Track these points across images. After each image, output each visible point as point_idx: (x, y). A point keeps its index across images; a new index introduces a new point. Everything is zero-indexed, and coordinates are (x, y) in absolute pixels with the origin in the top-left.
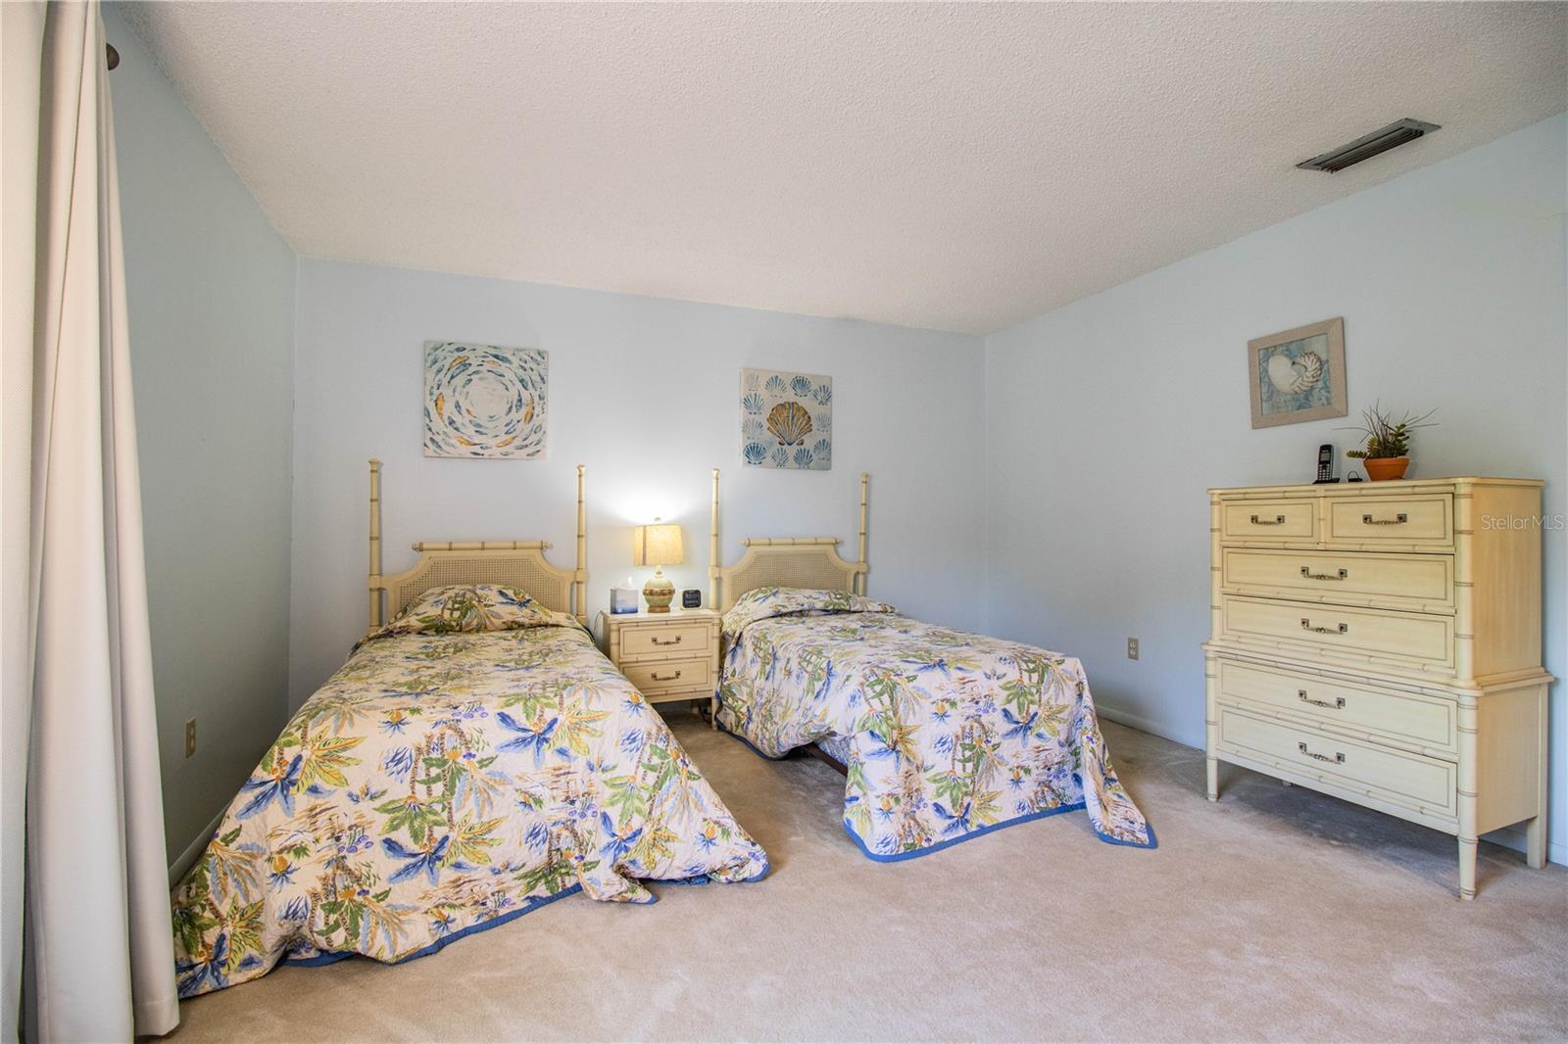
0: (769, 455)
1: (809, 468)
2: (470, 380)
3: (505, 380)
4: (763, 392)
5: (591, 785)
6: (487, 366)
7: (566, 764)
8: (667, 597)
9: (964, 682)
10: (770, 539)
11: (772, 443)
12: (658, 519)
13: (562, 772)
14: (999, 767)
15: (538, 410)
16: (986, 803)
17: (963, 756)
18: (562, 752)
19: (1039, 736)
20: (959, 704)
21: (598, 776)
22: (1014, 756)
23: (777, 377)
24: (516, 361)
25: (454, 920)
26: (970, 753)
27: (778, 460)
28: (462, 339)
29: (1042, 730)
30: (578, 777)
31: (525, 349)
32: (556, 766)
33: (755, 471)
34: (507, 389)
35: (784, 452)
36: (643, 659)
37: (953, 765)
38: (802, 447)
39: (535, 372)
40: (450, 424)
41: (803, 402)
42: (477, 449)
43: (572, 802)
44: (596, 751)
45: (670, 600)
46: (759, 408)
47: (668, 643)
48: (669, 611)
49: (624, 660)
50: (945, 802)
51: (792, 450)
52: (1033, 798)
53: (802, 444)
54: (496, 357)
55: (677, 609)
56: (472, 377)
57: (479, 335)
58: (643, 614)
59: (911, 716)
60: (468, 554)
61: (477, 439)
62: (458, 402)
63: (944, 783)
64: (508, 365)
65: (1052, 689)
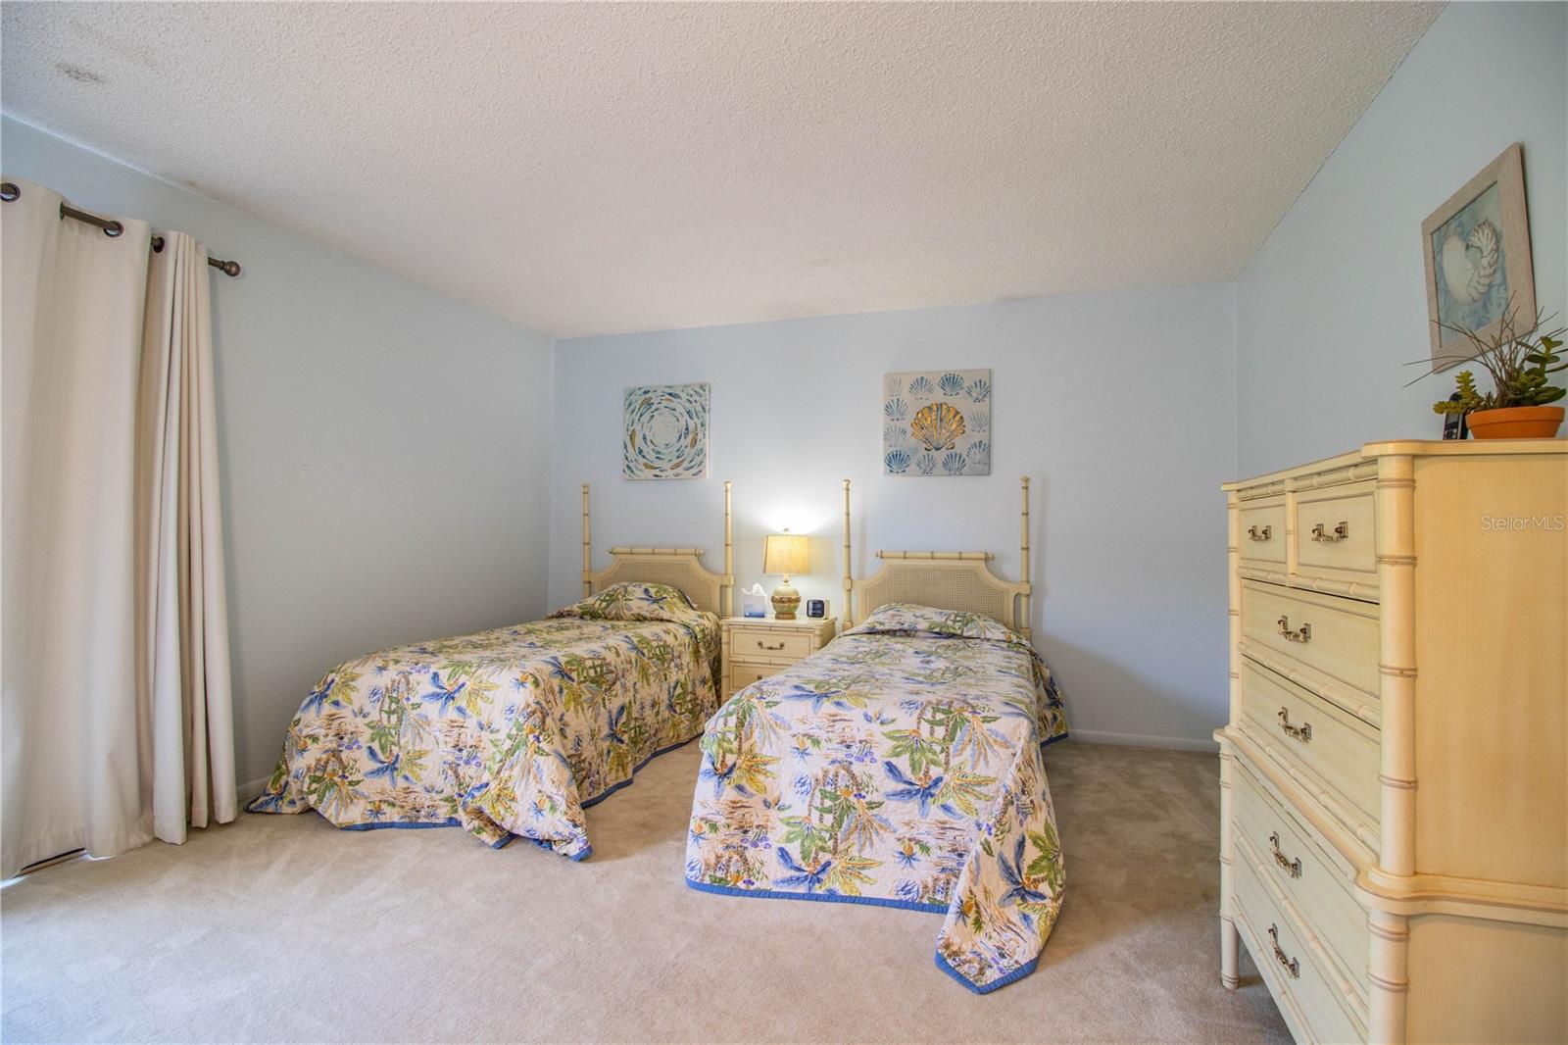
0: (913, 463)
1: (961, 474)
2: (653, 416)
3: (676, 413)
4: (906, 396)
5: (480, 741)
6: (664, 403)
7: (462, 720)
8: (792, 605)
9: (834, 719)
10: (932, 553)
11: (916, 449)
12: (786, 530)
13: (456, 724)
14: (881, 832)
15: (700, 436)
16: (858, 868)
17: (822, 804)
18: (460, 710)
19: (946, 808)
20: (823, 743)
21: (486, 735)
22: (907, 824)
23: (922, 378)
24: (683, 395)
25: (385, 814)
26: (831, 803)
27: (923, 468)
28: (645, 384)
29: (950, 802)
30: (469, 732)
31: (690, 386)
32: (453, 719)
33: (898, 481)
34: (678, 420)
35: (931, 459)
36: (751, 660)
37: (810, 811)
38: (953, 451)
39: (698, 404)
40: (640, 453)
41: (952, 401)
42: (657, 472)
43: (460, 750)
44: (487, 713)
45: (796, 607)
46: (903, 414)
47: (771, 648)
48: (793, 617)
49: (734, 659)
50: (794, 850)
51: (940, 456)
52: (930, 885)
53: (953, 448)
54: (670, 394)
55: (802, 619)
56: (655, 413)
57: (656, 378)
58: (770, 618)
59: (767, 746)
60: (644, 557)
61: (657, 463)
62: (644, 435)
63: (797, 829)
64: (678, 400)
65: (968, 752)
